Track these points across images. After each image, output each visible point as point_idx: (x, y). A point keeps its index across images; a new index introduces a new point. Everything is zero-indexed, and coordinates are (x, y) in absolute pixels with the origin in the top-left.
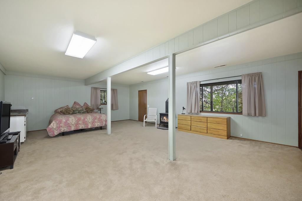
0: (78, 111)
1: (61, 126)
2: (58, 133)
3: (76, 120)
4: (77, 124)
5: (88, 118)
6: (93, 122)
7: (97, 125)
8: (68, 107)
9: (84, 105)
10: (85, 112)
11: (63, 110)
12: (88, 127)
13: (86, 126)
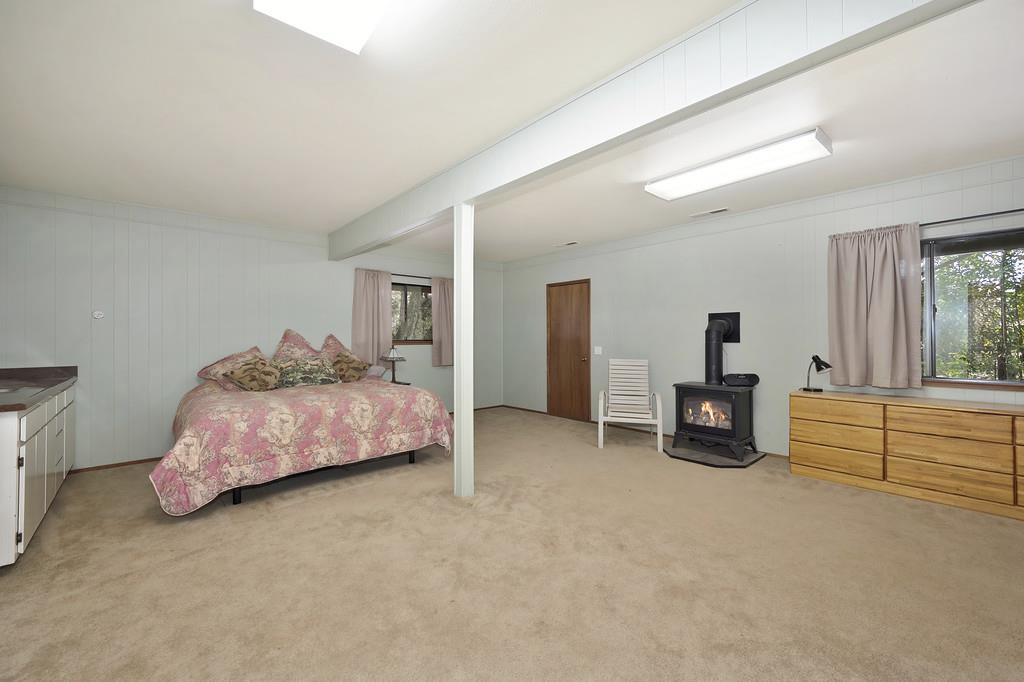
0: (305, 372)
1: (227, 459)
2: (212, 497)
3: (301, 420)
4: (305, 443)
5: (356, 410)
6: (379, 432)
7: (399, 441)
8: (257, 354)
9: (326, 346)
10: (334, 376)
11: (238, 367)
12: (355, 453)
13: (346, 453)
